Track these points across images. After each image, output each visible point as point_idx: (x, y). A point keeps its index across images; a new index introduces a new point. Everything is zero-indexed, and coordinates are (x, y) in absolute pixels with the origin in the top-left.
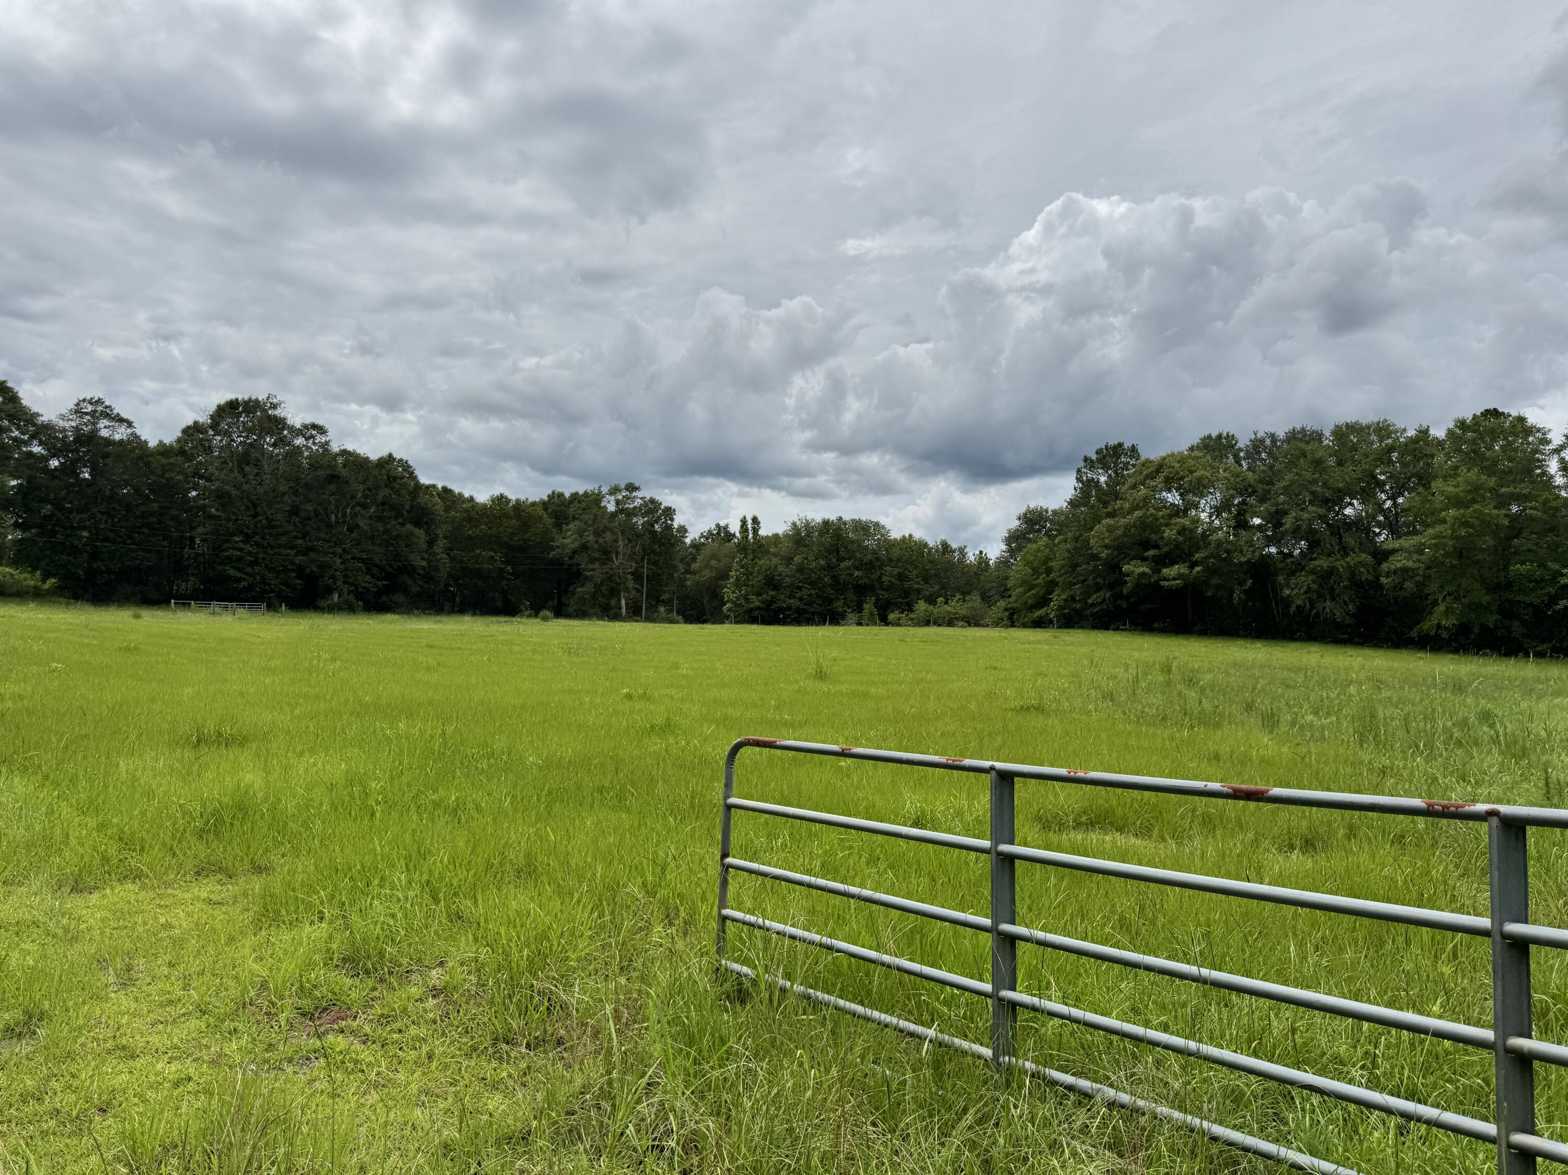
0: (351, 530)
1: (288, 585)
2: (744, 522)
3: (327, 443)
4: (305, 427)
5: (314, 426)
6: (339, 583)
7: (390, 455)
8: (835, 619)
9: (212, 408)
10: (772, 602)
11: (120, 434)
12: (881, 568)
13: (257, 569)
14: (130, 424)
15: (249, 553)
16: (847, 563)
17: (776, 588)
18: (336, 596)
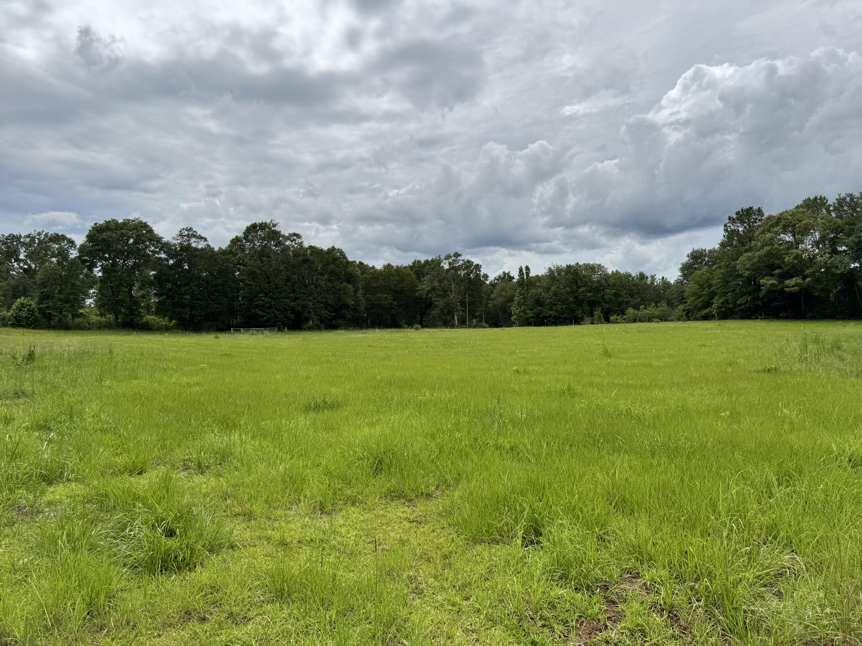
0: (316, 287)
1: (286, 317)
2: (521, 270)
3: (302, 243)
4: (290, 235)
5: (295, 235)
6: (312, 315)
7: (333, 247)
8: (577, 321)
9: (244, 228)
10: (539, 313)
11: (201, 245)
12: (603, 290)
13: (272, 310)
14: (205, 240)
15: (267, 302)
16: (583, 289)
17: (541, 305)
18: (311, 322)
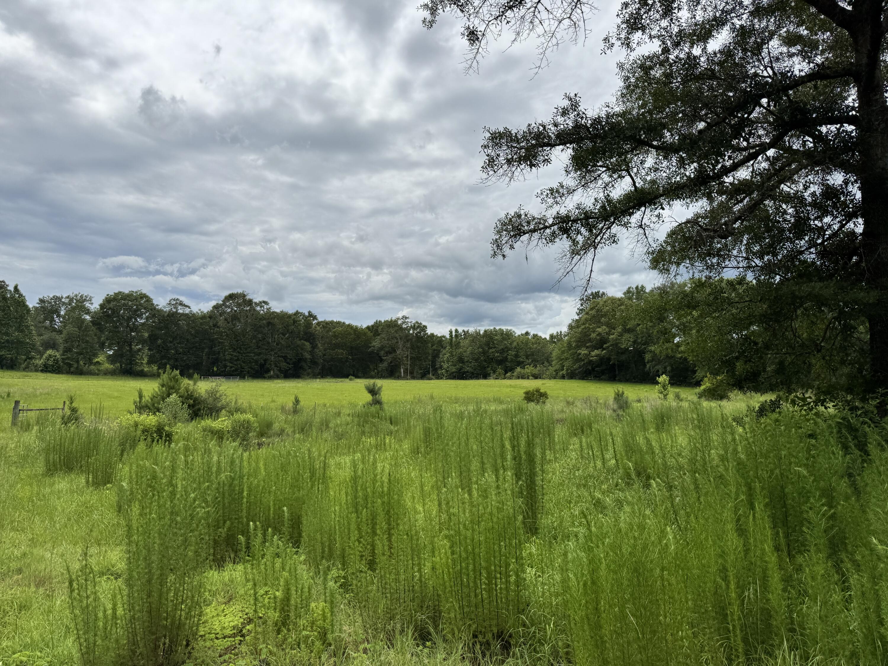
0: (277, 344)
1: (252, 368)
2: (451, 332)
3: (270, 308)
4: (261, 302)
5: (264, 302)
6: (273, 366)
7: (297, 311)
8: (485, 376)
9: (223, 298)
10: (461, 369)
11: (187, 311)
12: (507, 351)
13: (238, 362)
14: (189, 307)
15: (235, 356)
16: (494, 350)
17: (463, 362)
18: (272, 372)
